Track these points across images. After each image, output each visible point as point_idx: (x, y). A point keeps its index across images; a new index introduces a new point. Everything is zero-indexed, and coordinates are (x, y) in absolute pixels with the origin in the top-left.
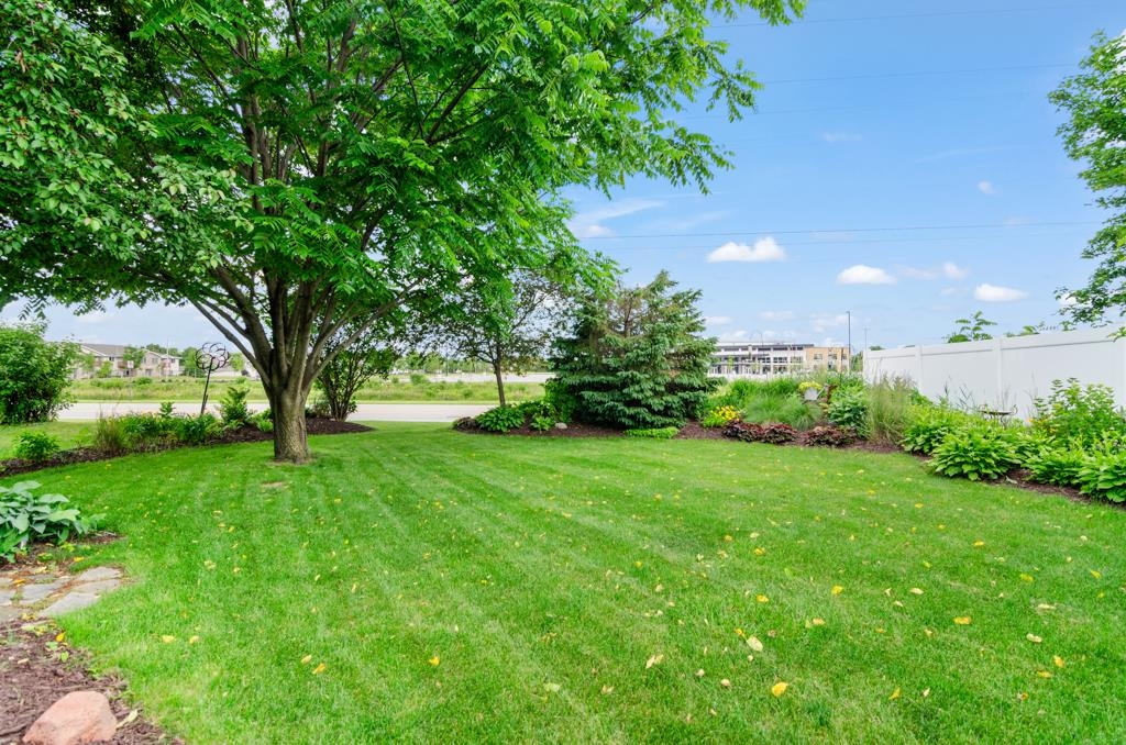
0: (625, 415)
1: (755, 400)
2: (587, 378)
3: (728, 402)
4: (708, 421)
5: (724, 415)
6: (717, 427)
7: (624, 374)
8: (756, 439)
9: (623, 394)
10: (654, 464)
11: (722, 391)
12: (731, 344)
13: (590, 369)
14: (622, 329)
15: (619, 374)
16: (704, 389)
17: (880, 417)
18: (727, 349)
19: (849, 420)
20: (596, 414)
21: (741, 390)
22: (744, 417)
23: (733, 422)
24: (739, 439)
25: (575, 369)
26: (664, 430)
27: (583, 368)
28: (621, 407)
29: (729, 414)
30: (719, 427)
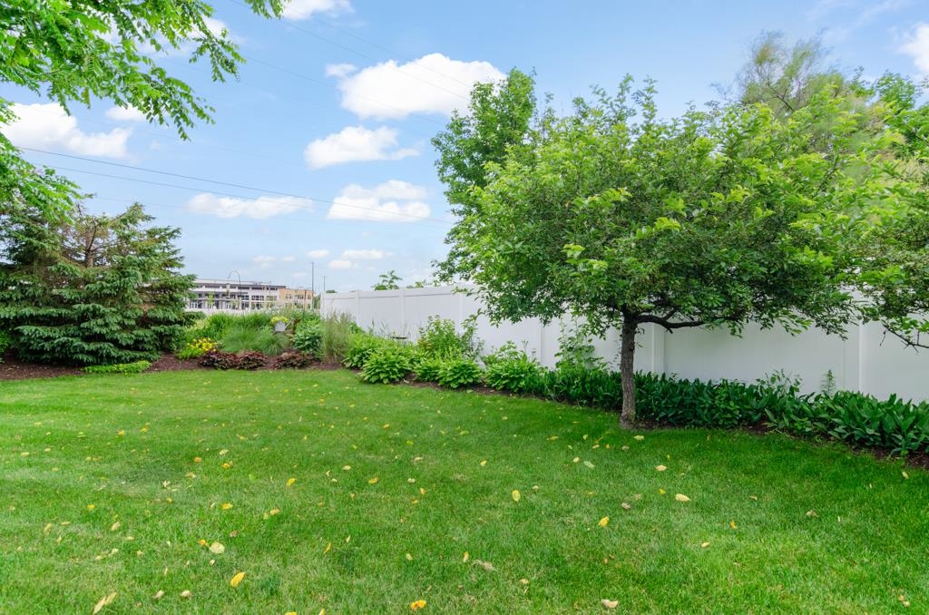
0: (83, 351)
1: (230, 332)
2: (28, 311)
3: (205, 334)
4: (183, 353)
5: (200, 346)
6: (193, 358)
7: (83, 307)
8: (232, 367)
9: (80, 329)
10: (119, 400)
11: (200, 325)
12: (213, 282)
13: (33, 300)
14: (83, 258)
15: (76, 306)
16: (181, 323)
17: (330, 343)
18: (208, 286)
19: (308, 347)
20: (42, 351)
21: (219, 324)
22: (221, 347)
23: (209, 353)
24: (215, 368)
25: (11, 299)
26: (133, 365)
27: (22, 299)
28: (77, 342)
29: (206, 345)
30: (195, 358)
